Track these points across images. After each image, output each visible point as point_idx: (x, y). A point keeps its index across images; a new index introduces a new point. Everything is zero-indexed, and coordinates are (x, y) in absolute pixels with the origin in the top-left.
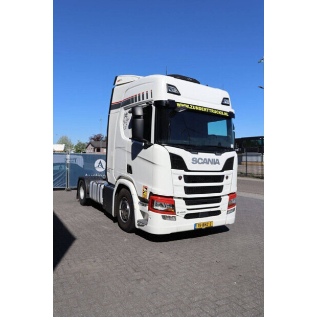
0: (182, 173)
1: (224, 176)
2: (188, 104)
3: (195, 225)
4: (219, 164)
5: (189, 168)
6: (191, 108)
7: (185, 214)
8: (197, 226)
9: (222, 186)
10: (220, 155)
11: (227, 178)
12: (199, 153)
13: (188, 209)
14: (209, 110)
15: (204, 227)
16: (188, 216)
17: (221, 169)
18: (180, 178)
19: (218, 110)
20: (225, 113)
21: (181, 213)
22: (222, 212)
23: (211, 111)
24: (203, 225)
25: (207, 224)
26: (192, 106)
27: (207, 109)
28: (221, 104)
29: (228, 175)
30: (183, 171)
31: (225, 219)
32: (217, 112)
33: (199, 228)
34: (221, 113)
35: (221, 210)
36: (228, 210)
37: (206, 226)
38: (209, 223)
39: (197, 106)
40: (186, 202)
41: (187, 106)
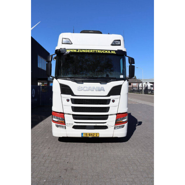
0: (70, 97)
1: (110, 100)
2: (75, 49)
3: (82, 134)
4: (104, 91)
5: (75, 94)
6: (78, 51)
7: (73, 125)
8: (84, 134)
9: (109, 108)
10: (106, 84)
11: (113, 101)
12: (84, 83)
13: (75, 122)
14: (95, 51)
15: (91, 136)
16: (75, 127)
17: (107, 94)
18: (68, 100)
19: (105, 50)
20: (112, 51)
21: (69, 124)
22: (108, 127)
23: (97, 51)
24: (89, 134)
25: (93, 135)
26: (79, 50)
27: (94, 51)
28: (111, 45)
29: (114, 99)
30: (71, 95)
31: (113, 133)
32: (104, 52)
33: (86, 136)
34: (108, 52)
35: (107, 126)
36: (115, 126)
37: (92, 136)
38: (95, 134)
39: (84, 50)
40: (73, 117)
41: (75, 51)
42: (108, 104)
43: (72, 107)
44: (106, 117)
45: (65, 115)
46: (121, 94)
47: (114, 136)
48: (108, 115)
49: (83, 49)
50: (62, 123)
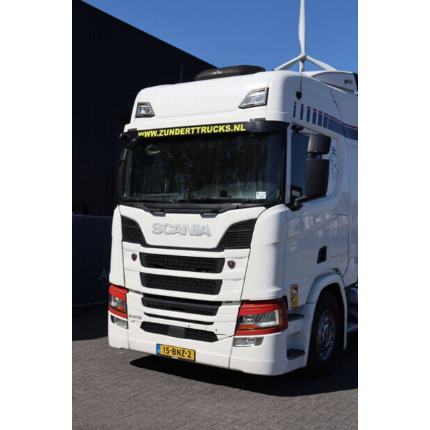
0: (137, 248)
1: (223, 260)
2: (155, 130)
3: (158, 346)
4: (209, 235)
5: (148, 242)
6: (160, 135)
7: (142, 321)
8: (162, 347)
9: (219, 282)
10: (214, 216)
11: (232, 265)
12: (167, 214)
13: (146, 314)
14: (196, 130)
15: (176, 357)
16: (146, 327)
17: (215, 245)
18: (134, 257)
19: (218, 125)
20: (235, 126)
21: (134, 317)
22: (219, 337)
23: (200, 130)
24: (174, 351)
25: (182, 352)
26: (162, 131)
27: (193, 129)
28: (240, 108)
29: (234, 260)
30: (139, 245)
31: (228, 356)
32: (216, 129)
33: (166, 354)
34: (225, 128)
35: (216, 333)
36: (236, 337)
37: (179, 356)
38: (186, 351)
39: (172, 128)
40: (143, 300)
41: (154, 134)
42: (219, 271)
43: (141, 274)
44: (211, 308)
45: (129, 295)
46: (252, 245)
47: (233, 366)
48: (219, 304)
49: (169, 129)
50: (124, 312)
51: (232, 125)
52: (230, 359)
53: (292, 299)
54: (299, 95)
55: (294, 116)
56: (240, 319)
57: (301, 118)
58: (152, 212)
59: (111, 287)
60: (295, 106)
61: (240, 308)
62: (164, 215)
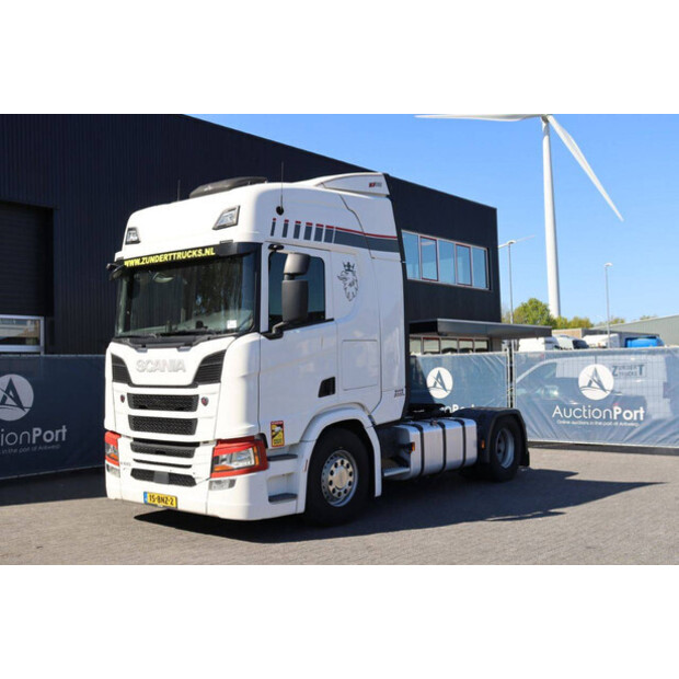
0: (124, 389)
1: (197, 396)
2: (140, 258)
3: (146, 494)
4: (184, 371)
5: (134, 381)
6: (143, 263)
7: (132, 468)
8: (148, 496)
9: (196, 420)
10: (188, 350)
11: (205, 402)
12: (148, 350)
13: (137, 461)
14: (172, 257)
15: (161, 504)
16: (137, 474)
17: (190, 381)
18: (122, 399)
19: (192, 249)
20: (206, 250)
21: (125, 464)
22: (197, 481)
23: (176, 256)
24: (159, 498)
25: (165, 500)
26: (144, 259)
27: (170, 255)
28: (214, 229)
29: (206, 396)
30: (126, 385)
31: (206, 501)
32: (190, 254)
33: (152, 502)
34: (197, 253)
35: (194, 476)
36: (211, 479)
37: (164, 505)
38: (169, 498)
40: (132, 445)
41: (137, 262)
42: (195, 409)
43: (130, 417)
44: (188, 450)
45: (120, 441)
46: (222, 379)
47: (211, 512)
48: (197, 444)
49: (150, 256)
50: (115, 460)
51: (203, 248)
52: (206, 504)
53: (273, 437)
54: (280, 211)
55: (272, 234)
56: (215, 460)
57: (285, 235)
58: (136, 349)
59: (107, 434)
60: (274, 224)
61: (214, 449)
62: (146, 351)
